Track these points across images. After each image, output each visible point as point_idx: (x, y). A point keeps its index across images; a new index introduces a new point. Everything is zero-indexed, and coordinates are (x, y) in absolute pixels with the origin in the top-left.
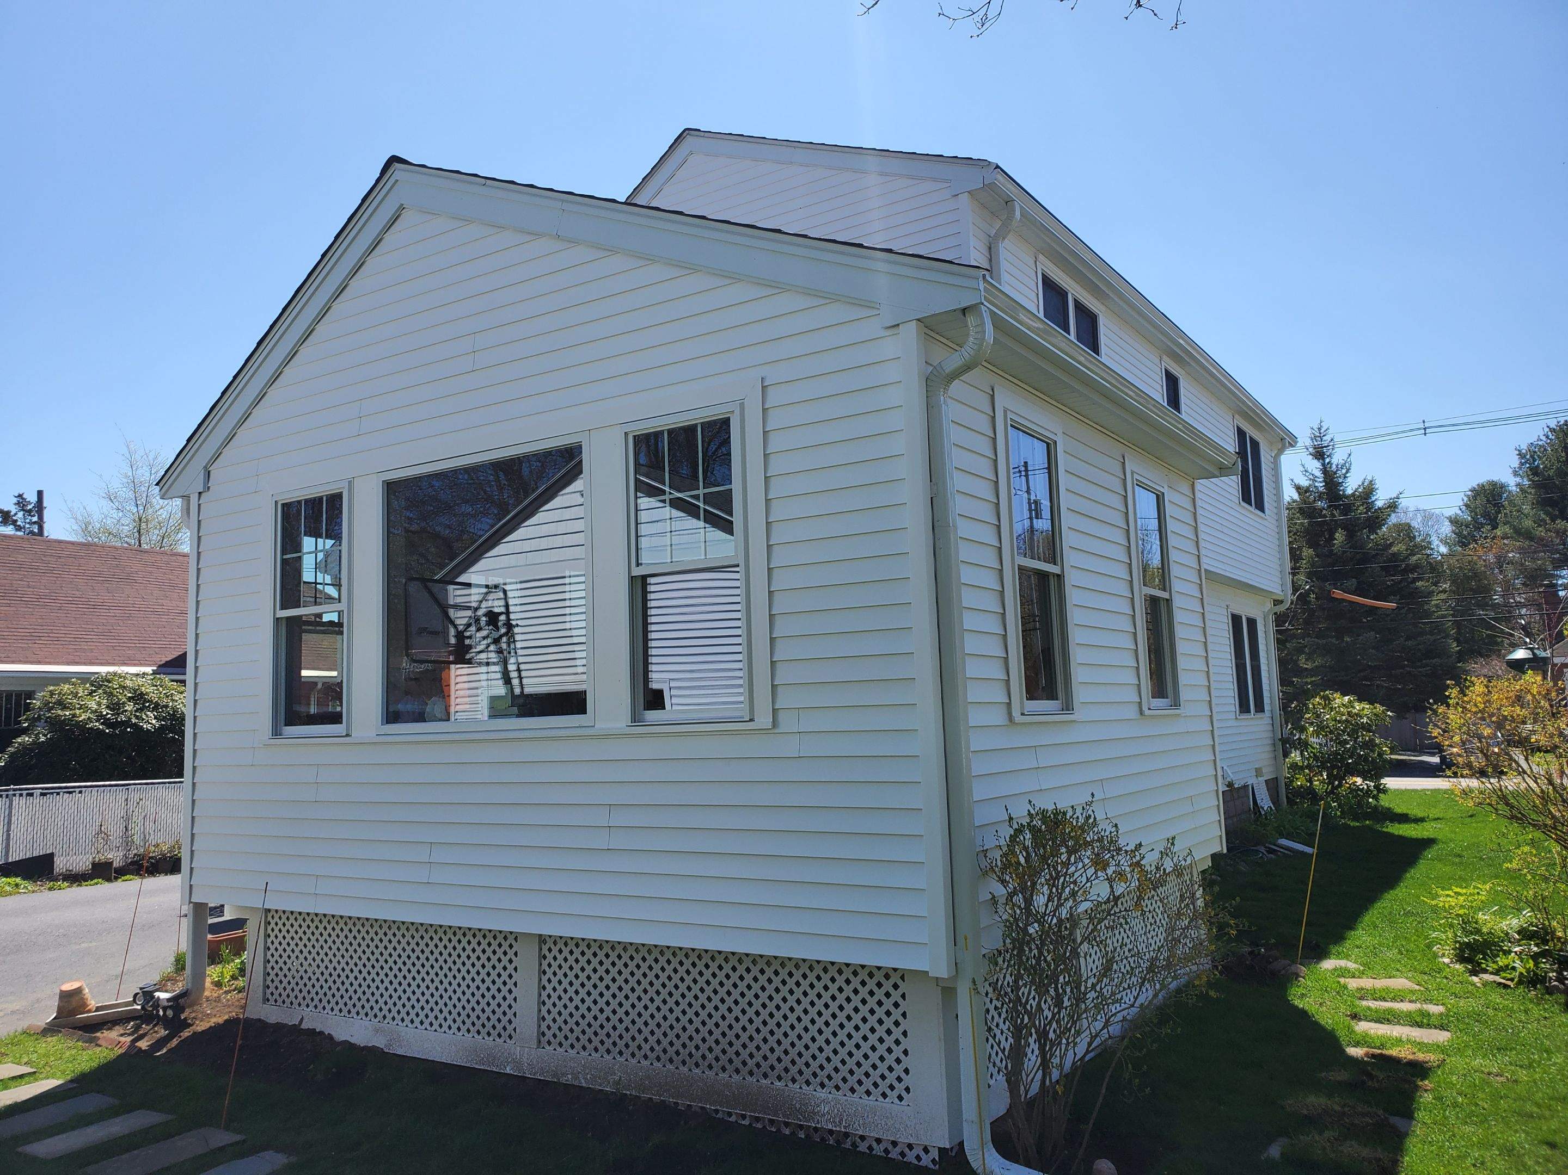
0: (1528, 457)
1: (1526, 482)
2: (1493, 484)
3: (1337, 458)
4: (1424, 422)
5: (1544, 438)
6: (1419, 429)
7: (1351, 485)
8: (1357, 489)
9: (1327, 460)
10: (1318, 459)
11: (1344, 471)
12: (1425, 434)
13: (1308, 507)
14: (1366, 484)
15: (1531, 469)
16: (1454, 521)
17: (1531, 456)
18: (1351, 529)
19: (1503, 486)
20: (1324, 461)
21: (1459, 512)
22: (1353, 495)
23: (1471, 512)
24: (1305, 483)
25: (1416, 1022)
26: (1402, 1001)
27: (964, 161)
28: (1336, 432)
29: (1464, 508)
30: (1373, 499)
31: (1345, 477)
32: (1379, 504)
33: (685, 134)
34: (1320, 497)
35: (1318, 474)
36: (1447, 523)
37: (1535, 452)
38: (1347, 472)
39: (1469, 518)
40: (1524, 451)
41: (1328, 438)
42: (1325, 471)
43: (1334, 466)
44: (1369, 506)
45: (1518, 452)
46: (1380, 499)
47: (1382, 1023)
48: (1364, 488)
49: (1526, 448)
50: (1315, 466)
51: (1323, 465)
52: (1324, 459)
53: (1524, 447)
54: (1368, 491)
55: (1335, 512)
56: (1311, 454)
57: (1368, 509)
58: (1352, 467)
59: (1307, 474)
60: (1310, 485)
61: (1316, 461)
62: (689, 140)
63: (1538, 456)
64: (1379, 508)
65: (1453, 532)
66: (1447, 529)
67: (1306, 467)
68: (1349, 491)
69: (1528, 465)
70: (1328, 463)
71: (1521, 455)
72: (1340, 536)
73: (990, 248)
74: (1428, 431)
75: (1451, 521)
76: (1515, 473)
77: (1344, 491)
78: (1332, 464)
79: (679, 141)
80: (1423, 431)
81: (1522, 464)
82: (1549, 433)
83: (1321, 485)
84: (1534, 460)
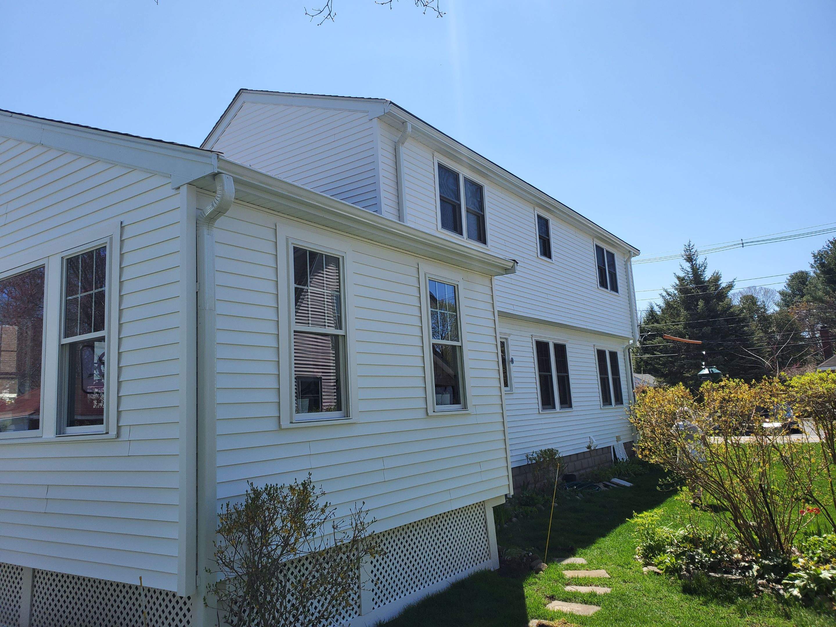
0: (818, 257)
1: (818, 271)
2: (802, 272)
3: (699, 261)
4: (742, 240)
5: (826, 247)
6: (739, 244)
7: (708, 275)
8: (711, 277)
9: (694, 262)
10: (689, 262)
11: (703, 268)
12: (743, 246)
13: (684, 288)
14: (715, 275)
15: (820, 264)
16: (782, 293)
17: (820, 257)
18: (707, 299)
19: (807, 273)
20: (692, 263)
21: (785, 288)
22: (709, 281)
23: (791, 288)
24: (682, 274)
25: (585, 601)
26: (591, 585)
27: (375, 100)
28: (698, 247)
29: (787, 286)
30: (720, 282)
31: (704, 271)
32: (723, 285)
33: (241, 92)
34: (691, 282)
35: (689, 270)
36: (778, 294)
37: (822, 255)
38: (705, 269)
39: (790, 291)
40: (816, 254)
41: (693, 250)
42: (693, 267)
43: (698, 266)
44: (717, 286)
45: (813, 255)
46: (724, 283)
47: (567, 602)
48: (714, 277)
49: (817, 252)
50: (687, 266)
51: (692, 265)
52: (692, 262)
53: (816, 252)
54: (716, 279)
55: (698, 290)
56: (685, 259)
57: (716, 289)
58: (708, 266)
59: (684, 270)
60: (685, 276)
61: (688, 263)
62: (243, 96)
63: (824, 257)
64: (724, 288)
65: (782, 299)
66: (778, 298)
67: (682, 266)
68: (707, 279)
69: (819, 262)
70: (694, 264)
71: (815, 256)
72: (701, 303)
73: (395, 149)
74: (744, 245)
75: (780, 294)
76: (812, 266)
77: (704, 278)
78: (696, 265)
79: (238, 96)
80: (742, 245)
81: (815, 261)
82: (830, 244)
83: (691, 276)
84: (822, 259)
